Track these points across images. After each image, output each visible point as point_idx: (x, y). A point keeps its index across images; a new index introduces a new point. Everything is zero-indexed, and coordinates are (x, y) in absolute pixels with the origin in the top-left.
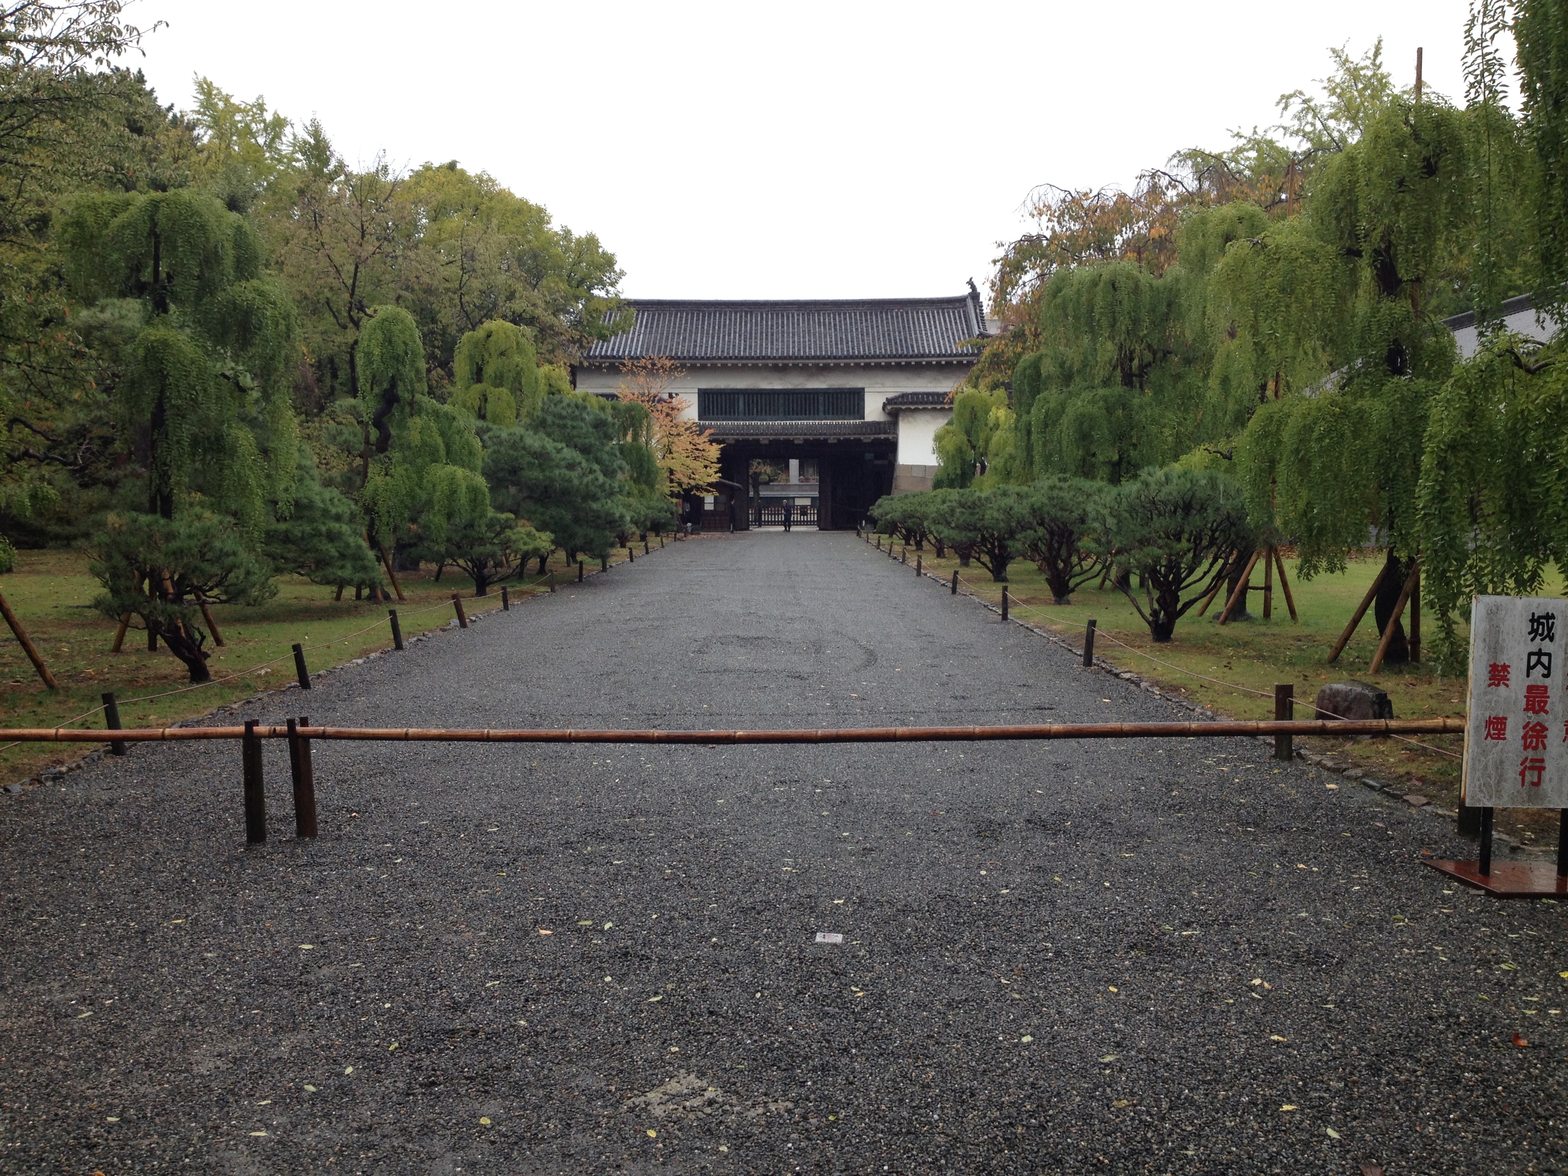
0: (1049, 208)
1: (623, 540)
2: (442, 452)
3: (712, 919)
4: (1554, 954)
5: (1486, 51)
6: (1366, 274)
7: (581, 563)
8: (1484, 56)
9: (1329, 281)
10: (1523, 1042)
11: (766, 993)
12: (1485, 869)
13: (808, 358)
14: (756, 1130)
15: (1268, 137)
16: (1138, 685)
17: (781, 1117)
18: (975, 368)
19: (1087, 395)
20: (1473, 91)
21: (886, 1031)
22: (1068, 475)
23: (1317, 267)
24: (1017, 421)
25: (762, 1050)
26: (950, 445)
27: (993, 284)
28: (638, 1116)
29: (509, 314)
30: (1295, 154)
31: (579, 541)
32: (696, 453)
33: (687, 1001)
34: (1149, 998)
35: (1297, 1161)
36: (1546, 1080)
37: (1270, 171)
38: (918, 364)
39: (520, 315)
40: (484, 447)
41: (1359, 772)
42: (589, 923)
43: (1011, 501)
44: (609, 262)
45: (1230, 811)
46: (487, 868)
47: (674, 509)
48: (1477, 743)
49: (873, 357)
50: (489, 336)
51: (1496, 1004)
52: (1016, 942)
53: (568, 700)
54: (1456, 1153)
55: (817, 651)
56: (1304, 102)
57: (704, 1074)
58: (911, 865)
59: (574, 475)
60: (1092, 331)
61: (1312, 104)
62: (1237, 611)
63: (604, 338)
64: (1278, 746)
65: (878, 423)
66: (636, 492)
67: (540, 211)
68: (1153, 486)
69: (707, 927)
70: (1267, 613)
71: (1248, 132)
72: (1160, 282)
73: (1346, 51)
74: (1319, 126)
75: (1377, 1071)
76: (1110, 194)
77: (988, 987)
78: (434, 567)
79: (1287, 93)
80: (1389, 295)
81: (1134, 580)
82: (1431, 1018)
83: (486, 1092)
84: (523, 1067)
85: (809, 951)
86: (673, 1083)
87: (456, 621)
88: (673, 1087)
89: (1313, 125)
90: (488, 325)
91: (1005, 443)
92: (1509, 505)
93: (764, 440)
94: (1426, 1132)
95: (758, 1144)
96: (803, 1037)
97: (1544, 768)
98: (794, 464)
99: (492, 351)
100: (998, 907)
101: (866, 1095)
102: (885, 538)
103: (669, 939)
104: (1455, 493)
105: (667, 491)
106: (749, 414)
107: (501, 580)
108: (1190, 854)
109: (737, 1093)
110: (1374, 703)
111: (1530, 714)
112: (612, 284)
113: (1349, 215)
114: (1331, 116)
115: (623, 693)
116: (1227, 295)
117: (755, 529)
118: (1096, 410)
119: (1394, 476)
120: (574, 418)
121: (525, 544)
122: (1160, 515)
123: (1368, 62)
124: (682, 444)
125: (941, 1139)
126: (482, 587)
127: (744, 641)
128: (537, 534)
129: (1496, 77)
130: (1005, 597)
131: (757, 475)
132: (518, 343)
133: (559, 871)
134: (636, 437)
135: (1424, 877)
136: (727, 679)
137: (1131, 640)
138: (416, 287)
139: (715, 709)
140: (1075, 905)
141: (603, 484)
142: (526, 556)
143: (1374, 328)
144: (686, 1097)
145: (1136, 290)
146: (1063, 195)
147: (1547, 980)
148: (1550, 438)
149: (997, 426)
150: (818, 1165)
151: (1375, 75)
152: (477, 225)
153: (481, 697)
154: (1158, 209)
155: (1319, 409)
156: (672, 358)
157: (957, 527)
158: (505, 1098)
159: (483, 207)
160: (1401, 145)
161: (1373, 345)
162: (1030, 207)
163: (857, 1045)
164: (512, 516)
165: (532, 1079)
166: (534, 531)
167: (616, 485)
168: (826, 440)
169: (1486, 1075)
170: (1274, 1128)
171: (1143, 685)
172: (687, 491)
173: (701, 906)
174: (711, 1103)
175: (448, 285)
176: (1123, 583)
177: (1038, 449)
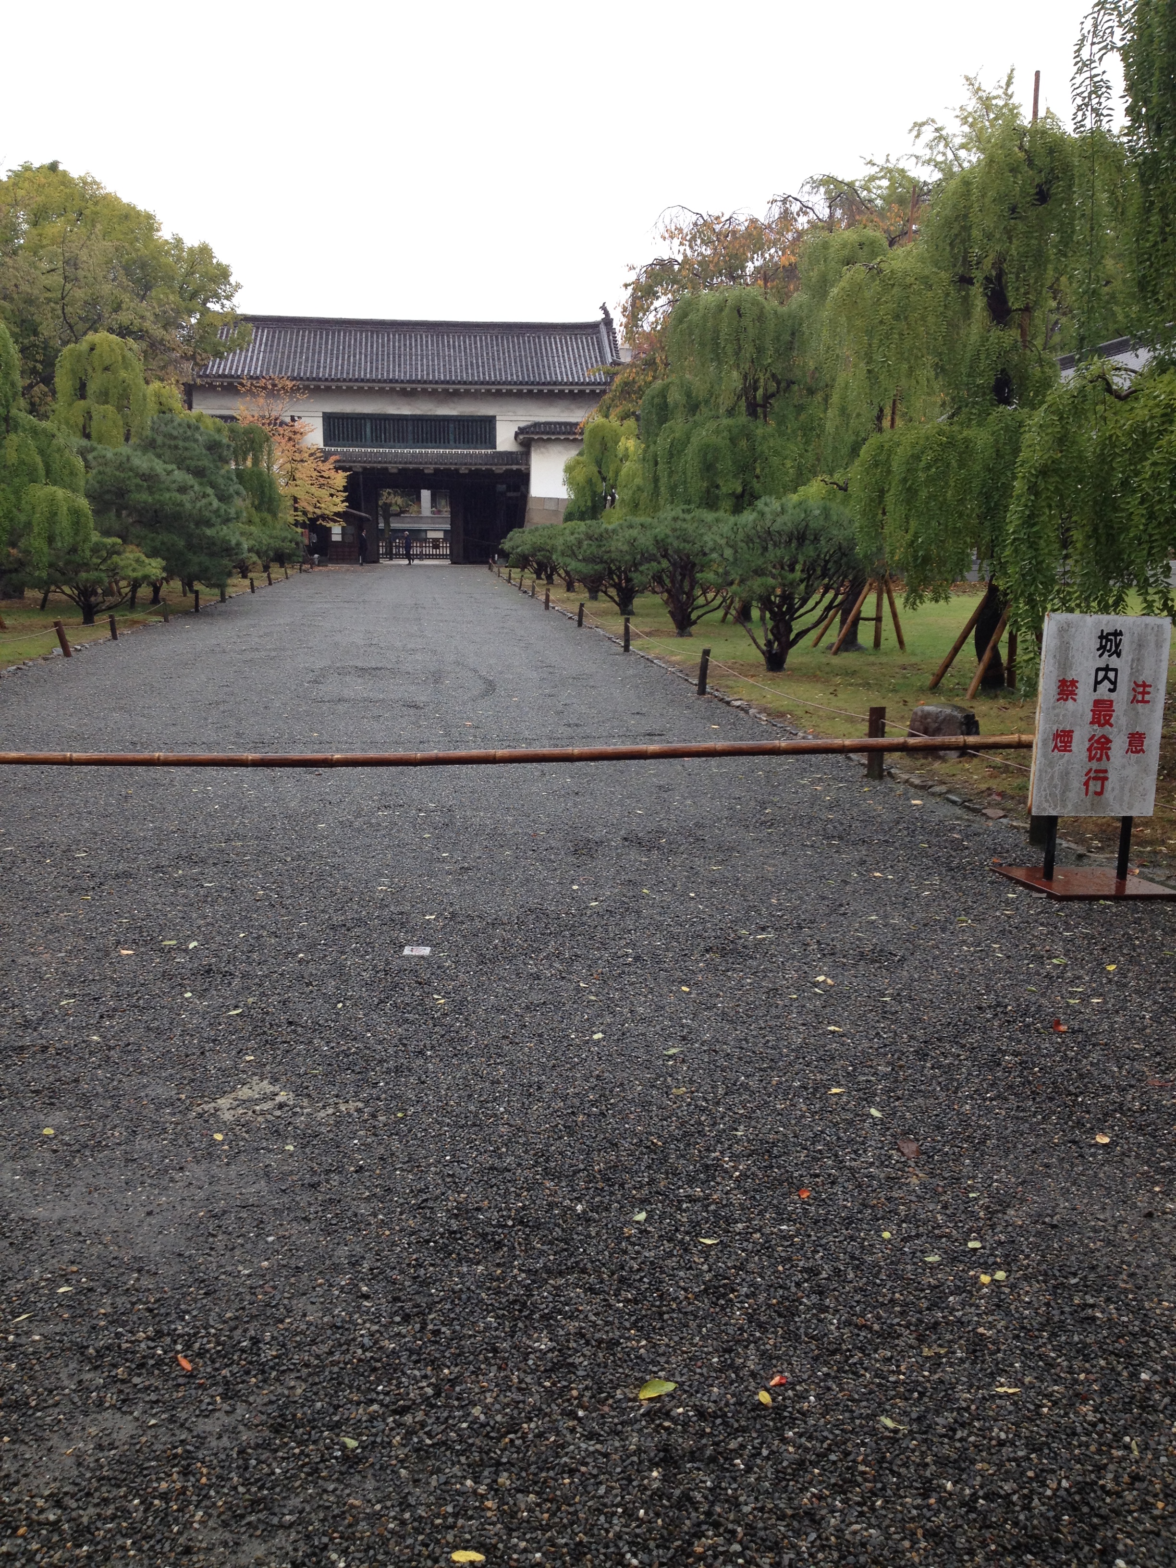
0: (680, 230)
1: (244, 571)
2: (42, 471)
3: (301, 936)
4: (1103, 949)
5: (1094, 72)
6: (979, 303)
7: (197, 592)
8: (1092, 77)
9: (941, 309)
10: (1063, 1028)
11: (348, 1003)
12: (1048, 874)
13: (437, 383)
14: (323, 1129)
15: (900, 166)
16: (747, 712)
17: (350, 1116)
18: (606, 397)
19: (712, 425)
20: (1080, 113)
21: (463, 1033)
22: (692, 506)
23: (930, 294)
24: (645, 451)
25: (338, 1056)
26: (581, 475)
27: (625, 309)
28: (207, 1121)
29: (115, 327)
30: (925, 183)
31: (195, 569)
32: (322, 480)
33: (267, 1013)
34: (718, 996)
35: (839, 1138)
36: (1080, 1061)
37: (901, 201)
38: (551, 393)
39: (127, 328)
40: (88, 467)
41: (943, 788)
42: (174, 942)
43: (634, 532)
44: (223, 274)
45: (817, 826)
46: (71, 892)
47: (299, 539)
48: (1045, 755)
49: (504, 383)
50: (92, 349)
51: (1043, 995)
52: (598, 949)
53: (173, 729)
54: (988, 1128)
55: (436, 682)
56: (937, 130)
57: (277, 1080)
58: (506, 882)
59: (185, 498)
60: (718, 358)
61: (944, 133)
62: (849, 642)
63: (218, 355)
64: (869, 766)
65: (511, 453)
66: (257, 520)
67: (149, 217)
68: (769, 516)
69: (295, 944)
70: (877, 643)
71: (880, 161)
72: (785, 309)
73: (979, 79)
74: (950, 156)
75: (922, 1055)
76: (742, 218)
77: (567, 990)
78: (38, 595)
79: (919, 121)
80: (998, 323)
81: (755, 613)
82: (980, 1008)
83: (52, 1104)
84: (92, 1080)
85: (395, 964)
86: (245, 1089)
87: (59, 650)
88: (244, 1093)
89: (944, 154)
90: (91, 337)
91: (634, 476)
92: (1095, 530)
93: (393, 469)
94: (963, 1110)
95: (324, 1142)
96: (380, 1042)
97: (1107, 779)
98: (426, 494)
99: (96, 364)
100: (584, 918)
101: (437, 1093)
102: (516, 573)
103: (255, 956)
104: (1044, 518)
105: (291, 520)
106: (377, 441)
107: (109, 608)
108: (774, 866)
109: (309, 1096)
110: (962, 723)
111: (1096, 727)
112: (228, 298)
113: (963, 242)
114: (963, 146)
115: (232, 722)
116: (843, 320)
117: (385, 562)
118: (721, 441)
119: (996, 504)
120: (186, 439)
121: (134, 570)
122: (775, 545)
123: (1000, 92)
124: (306, 470)
125: (504, 1130)
126: (89, 615)
127: (362, 671)
128: (147, 561)
129: (1103, 100)
130: (627, 628)
131: (387, 506)
132: (124, 357)
133: (148, 894)
134: (256, 461)
135: (991, 883)
136: (341, 708)
137: (746, 670)
138: (16, 296)
139: (326, 738)
140: (660, 914)
141: (218, 510)
142: (135, 585)
143: (983, 357)
144: (257, 1102)
145: (761, 318)
146: (695, 217)
147: (1094, 972)
148: (1135, 464)
149: (626, 457)
150: (381, 1159)
151: (1006, 105)
152: (80, 229)
153: (80, 726)
154: (790, 236)
155: (927, 438)
156: (294, 379)
157: (584, 560)
158: (71, 1108)
159: (87, 212)
160: (1014, 170)
161: (981, 375)
162: (662, 230)
163: (433, 1048)
164: (119, 541)
165: (100, 1090)
166: (143, 557)
167: (232, 511)
168: (457, 470)
169: (1024, 1058)
170: (821, 1109)
171: (752, 711)
172: (313, 521)
173: (291, 924)
174: (281, 1106)
175: (49, 295)
176: (744, 615)
177: (664, 481)
